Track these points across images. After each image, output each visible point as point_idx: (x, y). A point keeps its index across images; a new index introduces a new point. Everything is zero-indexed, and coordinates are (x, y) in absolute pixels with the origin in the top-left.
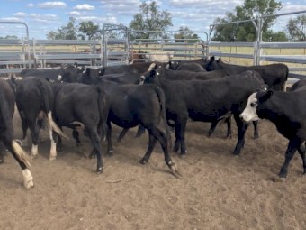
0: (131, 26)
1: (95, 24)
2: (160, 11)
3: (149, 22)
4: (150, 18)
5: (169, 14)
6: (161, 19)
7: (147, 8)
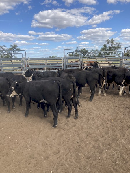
0: (101, 50)
1: (87, 50)
2: (115, 43)
3: (110, 48)
4: (110, 46)
5: (120, 44)
6: (115, 46)
7: (109, 42)
